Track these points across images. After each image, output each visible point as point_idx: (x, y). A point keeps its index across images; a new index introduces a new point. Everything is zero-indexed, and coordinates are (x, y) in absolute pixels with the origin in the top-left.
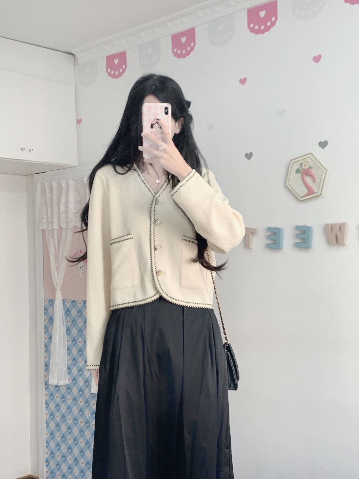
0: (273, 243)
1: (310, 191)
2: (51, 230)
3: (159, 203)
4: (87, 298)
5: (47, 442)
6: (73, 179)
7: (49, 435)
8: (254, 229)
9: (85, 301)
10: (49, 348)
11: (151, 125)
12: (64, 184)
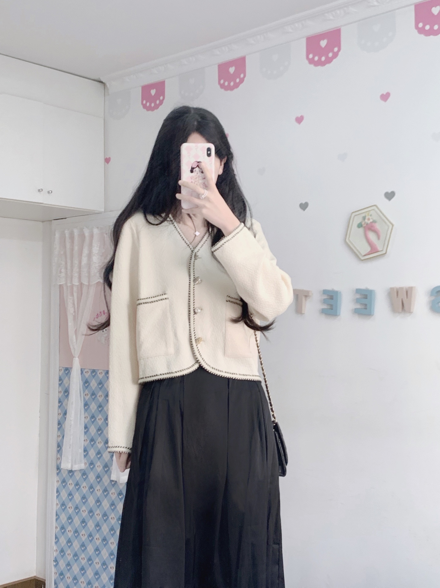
0: (329, 308)
1: (374, 250)
2: (70, 286)
3: (199, 258)
4: (110, 367)
5: (56, 538)
6: (98, 228)
7: (59, 529)
8: (308, 292)
9: (107, 371)
10: (63, 426)
11: (190, 169)
12: (87, 233)
